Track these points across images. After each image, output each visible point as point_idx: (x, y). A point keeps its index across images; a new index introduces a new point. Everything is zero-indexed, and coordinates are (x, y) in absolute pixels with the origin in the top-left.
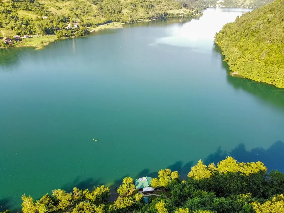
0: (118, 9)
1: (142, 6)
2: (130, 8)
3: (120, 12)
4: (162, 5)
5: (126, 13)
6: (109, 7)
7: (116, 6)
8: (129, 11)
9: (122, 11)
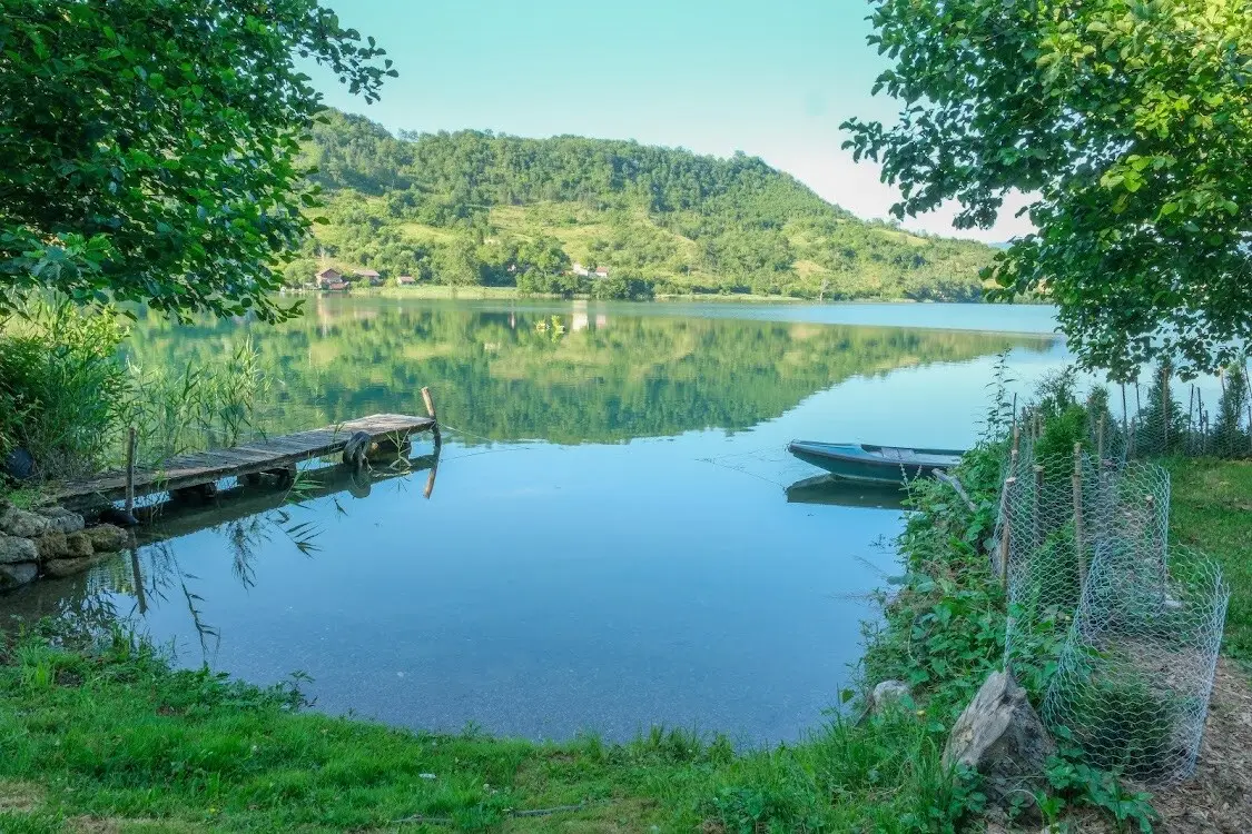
0: (778, 257)
1: (877, 258)
2: (828, 258)
3: (783, 267)
4: (961, 261)
5: (810, 274)
6: (744, 250)
7: (772, 249)
8: (820, 269)
9: (792, 266)
